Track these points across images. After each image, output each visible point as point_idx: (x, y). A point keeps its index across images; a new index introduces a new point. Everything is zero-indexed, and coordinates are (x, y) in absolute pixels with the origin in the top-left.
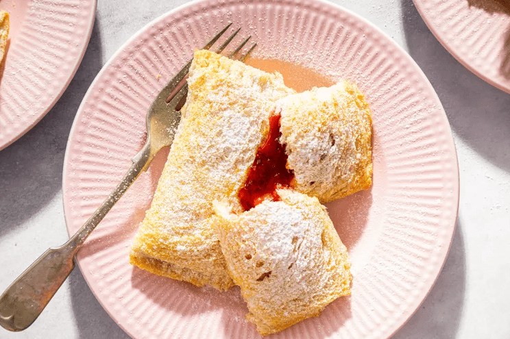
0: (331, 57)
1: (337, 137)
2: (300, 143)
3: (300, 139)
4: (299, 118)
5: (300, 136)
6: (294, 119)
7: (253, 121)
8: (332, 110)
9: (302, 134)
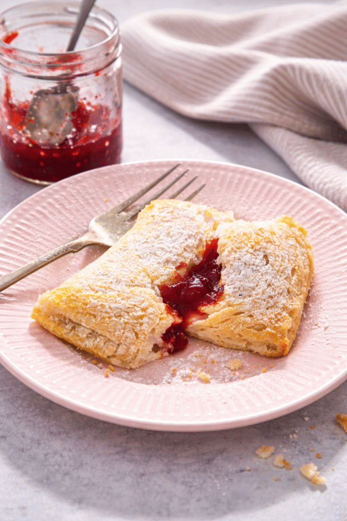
0: (274, 213)
1: (271, 257)
2: (232, 256)
3: (233, 253)
4: (235, 237)
5: (233, 250)
6: (229, 237)
7: (192, 235)
8: (267, 234)
9: (235, 249)
